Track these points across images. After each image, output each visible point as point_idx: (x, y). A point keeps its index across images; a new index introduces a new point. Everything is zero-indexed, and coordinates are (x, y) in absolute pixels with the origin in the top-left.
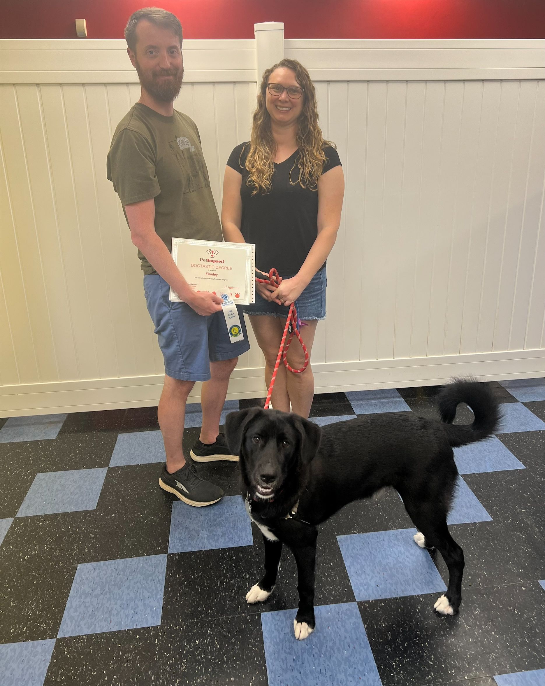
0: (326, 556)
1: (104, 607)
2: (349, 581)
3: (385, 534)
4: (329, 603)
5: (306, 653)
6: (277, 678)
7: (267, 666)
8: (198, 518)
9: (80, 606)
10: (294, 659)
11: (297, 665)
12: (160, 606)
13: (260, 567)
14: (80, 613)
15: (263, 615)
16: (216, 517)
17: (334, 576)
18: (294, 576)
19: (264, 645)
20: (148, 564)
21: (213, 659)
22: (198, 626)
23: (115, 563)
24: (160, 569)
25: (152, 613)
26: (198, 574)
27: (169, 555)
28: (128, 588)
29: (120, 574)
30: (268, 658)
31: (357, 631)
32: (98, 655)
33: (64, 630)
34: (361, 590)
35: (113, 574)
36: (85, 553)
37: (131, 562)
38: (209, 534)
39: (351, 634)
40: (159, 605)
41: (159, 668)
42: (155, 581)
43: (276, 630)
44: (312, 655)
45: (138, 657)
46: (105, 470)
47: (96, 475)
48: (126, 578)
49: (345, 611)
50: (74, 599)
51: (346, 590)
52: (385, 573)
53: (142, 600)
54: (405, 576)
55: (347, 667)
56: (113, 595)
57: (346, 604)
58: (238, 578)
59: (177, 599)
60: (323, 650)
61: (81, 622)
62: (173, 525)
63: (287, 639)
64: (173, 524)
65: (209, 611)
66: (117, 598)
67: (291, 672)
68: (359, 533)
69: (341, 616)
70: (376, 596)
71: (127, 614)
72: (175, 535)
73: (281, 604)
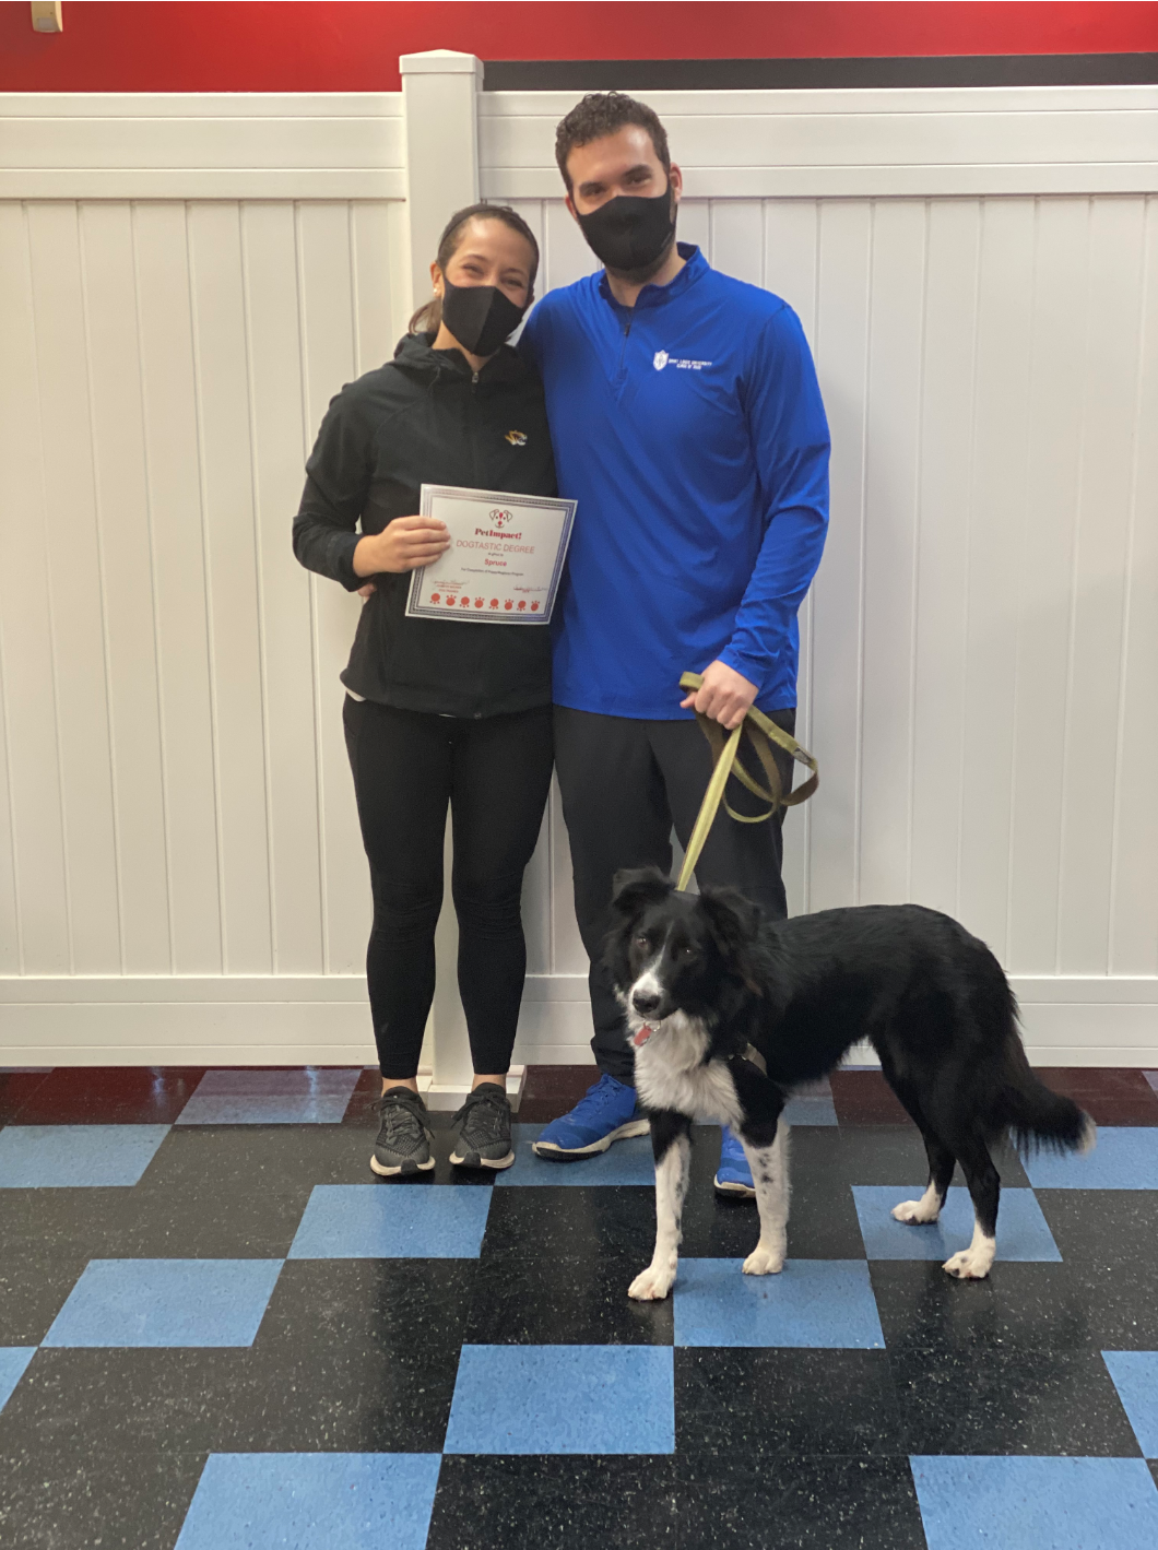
0: (416, 1376)
2: (446, 1420)
3: (588, 1351)
4: (377, 1450)
5: (279, 1519)
7: (183, 1531)
10: (247, 1526)
11: (249, 1533)
13: (248, 1385)
15: (212, 1457)
17: (416, 1409)
19: (193, 1499)
21: (69, 1512)
24: (9, 1368)
26: (95, 1383)
27: (42, 1349)
30: (191, 1519)
31: (414, 1497)
34: (466, 1437)
38: (152, 1321)
39: (399, 1499)
43: (230, 1480)
44: (290, 1524)
49: (405, 1466)
51: (430, 1433)
52: (542, 1415)
54: (586, 1423)
57: (415, 1454)
58: (187, 1397)
59: (30, 1419)
63: (247, 1496)
64: (72, 1299)
68: (522, 1343)
69: (391, 1472)
70: (494, 1448)
73: (265, 1444)
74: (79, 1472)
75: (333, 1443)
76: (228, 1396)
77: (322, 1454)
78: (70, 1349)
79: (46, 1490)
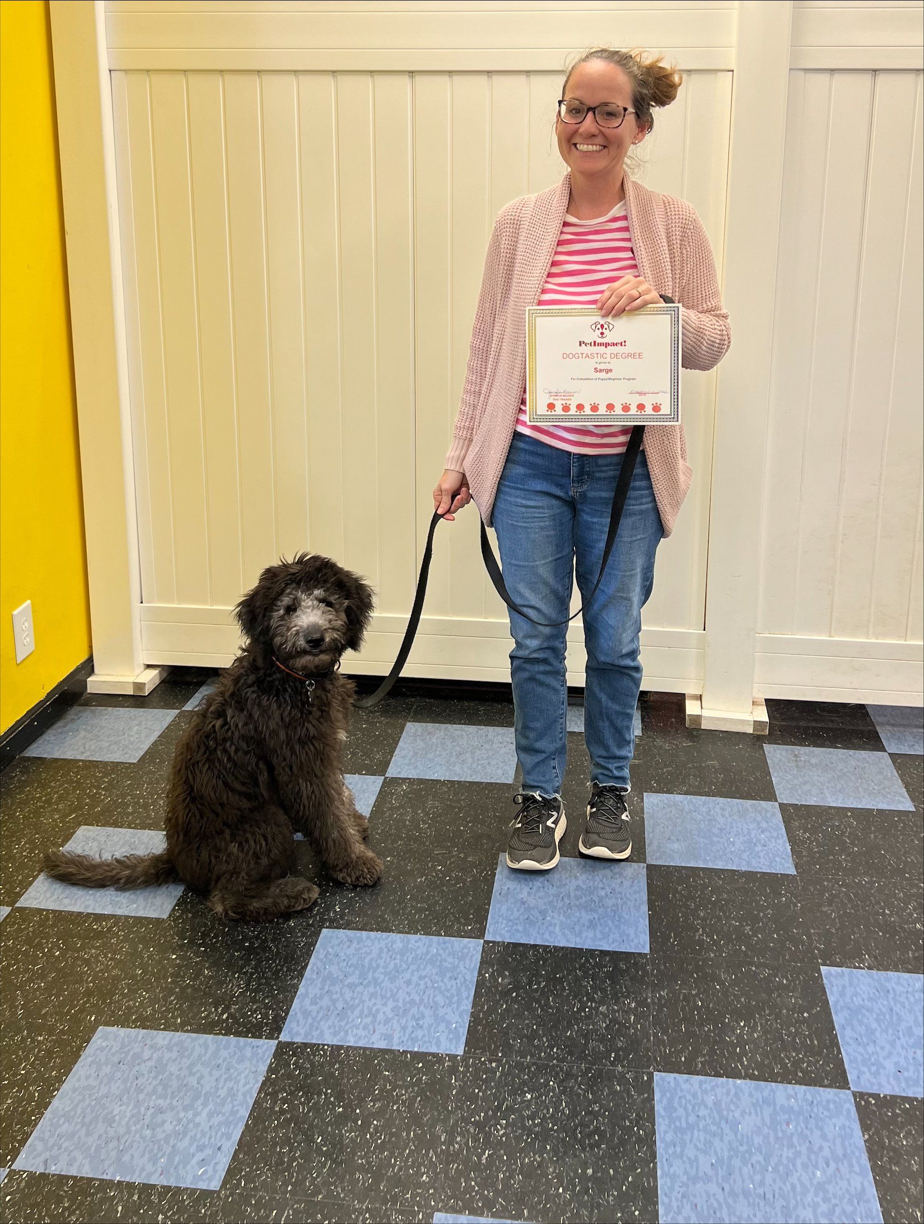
0: (797, 998)
1: (363, 1006)
2: (839, 1052)
4: (793, 1082)
5: (737, 1157)
6: (677, 1188)
7: (659, 1165)
8: (546, 889)
9: (321, 998)
10: (712, 1164)
11: (717, 1174)
12: (464, 1023)
13: (660, 995)
14: (321, 1008)
15: (657, 1076)
16: (579, 893)
17: (810, 1036)
18: (727, 1021)
19: (656, 1127)
20: (447, 951)
21: (555, 1131)
22: (533, 1069)
23: (387, 938)
24: (468, 963)
25: (449, 1034)
26: (539, 984)
27: (487, 942)
28: (408, 983)
29: (395, 959)
30: (661, 1150)
31: (847, 1143)
32: (348, 1081)
33: (293, 1029)
34: (864, 1073)
35: (384, 955)
36: (335, 911)
37: (416, 942)
38: (564, 920)
39: (834, 1143)
40: (463, 1021)
41: (456, 1124)
42: (458, 981)
43: (681, 1106)
44: (750, 1166)
45: (419, 1099)
46: (380, 780)
47: (362, 786)
48: (404, 966)
49: (824, 1103)
50: (311, 984)
51: (831, 1066)
53: (431, 1007)
55: (818, 1199)
56: (382, 990)
57: (828, 1090)
58: (615, 1004)
59: (496, 1018)
60: (774, 1160)
61: (322, 1023)
62: (497, 894)
63: (701, 1127)
64: (497, 891)
65: (555, 1050)
66: (388, 996)
67: (705, 1183)
69: (815, 1110)
70: (893, 1087)
71: (403, 1025)
72: (500, 911)
73: (696, 1065)
74: (551, 1083)
75: (753, 1071)
76: (648, 1006)
77: (748, 1081)
78: (509, 943)
79: (528, 1100)
